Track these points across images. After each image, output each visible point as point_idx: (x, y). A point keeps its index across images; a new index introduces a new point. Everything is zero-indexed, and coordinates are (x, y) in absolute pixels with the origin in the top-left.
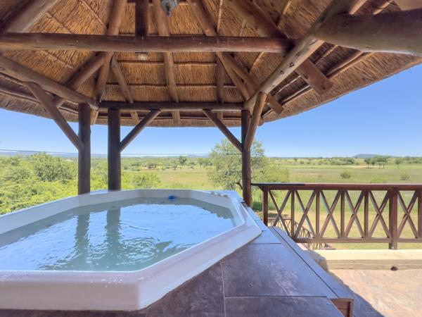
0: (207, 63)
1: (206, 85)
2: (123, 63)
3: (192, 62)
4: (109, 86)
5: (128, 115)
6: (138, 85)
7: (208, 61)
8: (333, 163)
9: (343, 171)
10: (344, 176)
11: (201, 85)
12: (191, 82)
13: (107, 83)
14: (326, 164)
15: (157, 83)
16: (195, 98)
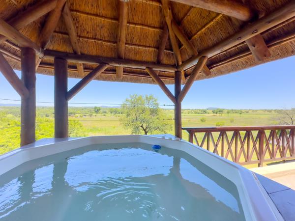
0: (154, 27)
1: (150, 47)
2: (75, 13)
3: (142, 25)
4: (56, 34)
5: (74, 67)
6: (88, 38)
7: (156, 26)
8: (196, 113)
9: (201, 118)
10: (202, 120)
11: (146, 46)
12: (138, 42)
13: (55, 32)
14: (192, 113)
15: (107, 39)
16: (138, 58)
